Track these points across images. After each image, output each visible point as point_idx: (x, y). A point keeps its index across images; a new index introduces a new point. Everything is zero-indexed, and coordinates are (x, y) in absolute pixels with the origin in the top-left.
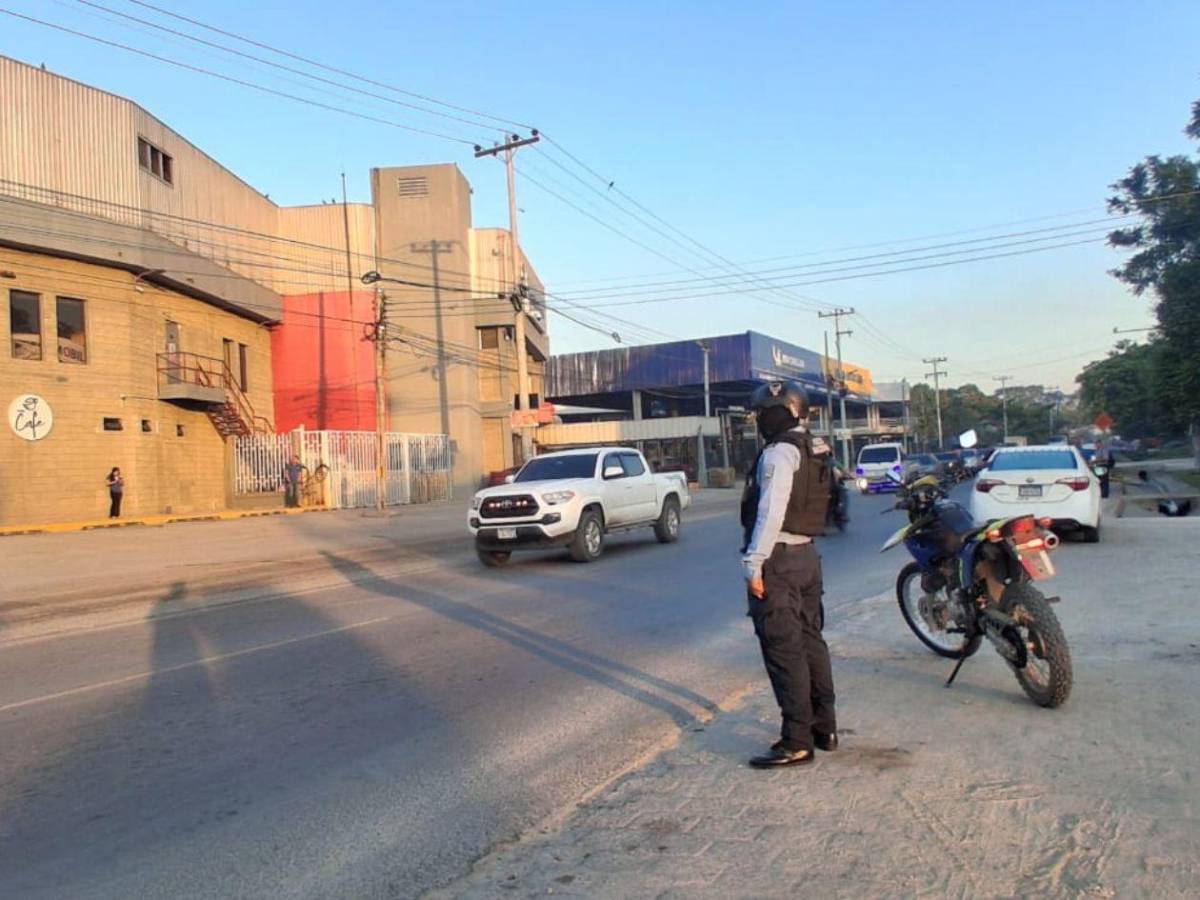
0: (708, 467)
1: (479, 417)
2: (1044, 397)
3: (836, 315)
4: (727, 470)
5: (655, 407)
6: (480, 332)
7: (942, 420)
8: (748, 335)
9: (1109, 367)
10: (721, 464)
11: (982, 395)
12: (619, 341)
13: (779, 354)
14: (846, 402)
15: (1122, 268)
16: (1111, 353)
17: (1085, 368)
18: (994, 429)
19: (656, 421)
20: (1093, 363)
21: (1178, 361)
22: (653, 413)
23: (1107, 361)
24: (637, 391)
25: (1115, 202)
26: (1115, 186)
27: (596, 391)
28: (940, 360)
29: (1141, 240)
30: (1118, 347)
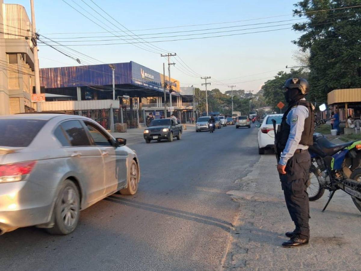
0: (115, 122)
1: (8, 97)
2: (244, 95)
3: (168, 56)
4: (123, 124)
5: (87, 95)
6: (8, 55)
7: (208, 104)
8: (131, 63)
9: (275, 83)
10: (120, 122)
11: (221, 93)
12: (80, 63)
13: (143, 73)
14: (172, 95)
15: (297, 40)
16: (276, 77)
17: (265, 83)
18: (227, 108)
19: (88, 101)
20: (269, 81)
21: (319, 80)
22: (86, 97)
23: (274, 80)
24: (79, 87)
25: (296, 12)
26: (296, 5)
27: (59, 86)
28: (208, 78)
29: (305, 29)
30: (278, 74)
